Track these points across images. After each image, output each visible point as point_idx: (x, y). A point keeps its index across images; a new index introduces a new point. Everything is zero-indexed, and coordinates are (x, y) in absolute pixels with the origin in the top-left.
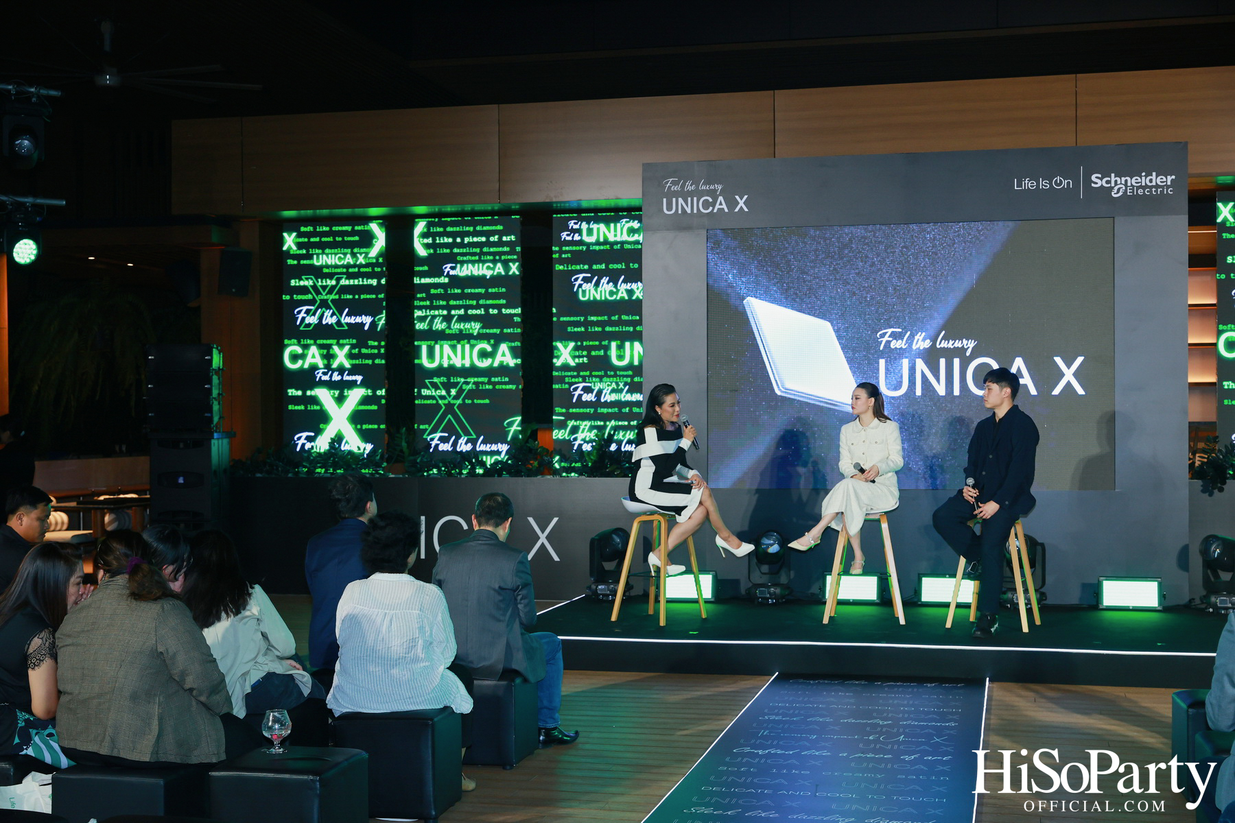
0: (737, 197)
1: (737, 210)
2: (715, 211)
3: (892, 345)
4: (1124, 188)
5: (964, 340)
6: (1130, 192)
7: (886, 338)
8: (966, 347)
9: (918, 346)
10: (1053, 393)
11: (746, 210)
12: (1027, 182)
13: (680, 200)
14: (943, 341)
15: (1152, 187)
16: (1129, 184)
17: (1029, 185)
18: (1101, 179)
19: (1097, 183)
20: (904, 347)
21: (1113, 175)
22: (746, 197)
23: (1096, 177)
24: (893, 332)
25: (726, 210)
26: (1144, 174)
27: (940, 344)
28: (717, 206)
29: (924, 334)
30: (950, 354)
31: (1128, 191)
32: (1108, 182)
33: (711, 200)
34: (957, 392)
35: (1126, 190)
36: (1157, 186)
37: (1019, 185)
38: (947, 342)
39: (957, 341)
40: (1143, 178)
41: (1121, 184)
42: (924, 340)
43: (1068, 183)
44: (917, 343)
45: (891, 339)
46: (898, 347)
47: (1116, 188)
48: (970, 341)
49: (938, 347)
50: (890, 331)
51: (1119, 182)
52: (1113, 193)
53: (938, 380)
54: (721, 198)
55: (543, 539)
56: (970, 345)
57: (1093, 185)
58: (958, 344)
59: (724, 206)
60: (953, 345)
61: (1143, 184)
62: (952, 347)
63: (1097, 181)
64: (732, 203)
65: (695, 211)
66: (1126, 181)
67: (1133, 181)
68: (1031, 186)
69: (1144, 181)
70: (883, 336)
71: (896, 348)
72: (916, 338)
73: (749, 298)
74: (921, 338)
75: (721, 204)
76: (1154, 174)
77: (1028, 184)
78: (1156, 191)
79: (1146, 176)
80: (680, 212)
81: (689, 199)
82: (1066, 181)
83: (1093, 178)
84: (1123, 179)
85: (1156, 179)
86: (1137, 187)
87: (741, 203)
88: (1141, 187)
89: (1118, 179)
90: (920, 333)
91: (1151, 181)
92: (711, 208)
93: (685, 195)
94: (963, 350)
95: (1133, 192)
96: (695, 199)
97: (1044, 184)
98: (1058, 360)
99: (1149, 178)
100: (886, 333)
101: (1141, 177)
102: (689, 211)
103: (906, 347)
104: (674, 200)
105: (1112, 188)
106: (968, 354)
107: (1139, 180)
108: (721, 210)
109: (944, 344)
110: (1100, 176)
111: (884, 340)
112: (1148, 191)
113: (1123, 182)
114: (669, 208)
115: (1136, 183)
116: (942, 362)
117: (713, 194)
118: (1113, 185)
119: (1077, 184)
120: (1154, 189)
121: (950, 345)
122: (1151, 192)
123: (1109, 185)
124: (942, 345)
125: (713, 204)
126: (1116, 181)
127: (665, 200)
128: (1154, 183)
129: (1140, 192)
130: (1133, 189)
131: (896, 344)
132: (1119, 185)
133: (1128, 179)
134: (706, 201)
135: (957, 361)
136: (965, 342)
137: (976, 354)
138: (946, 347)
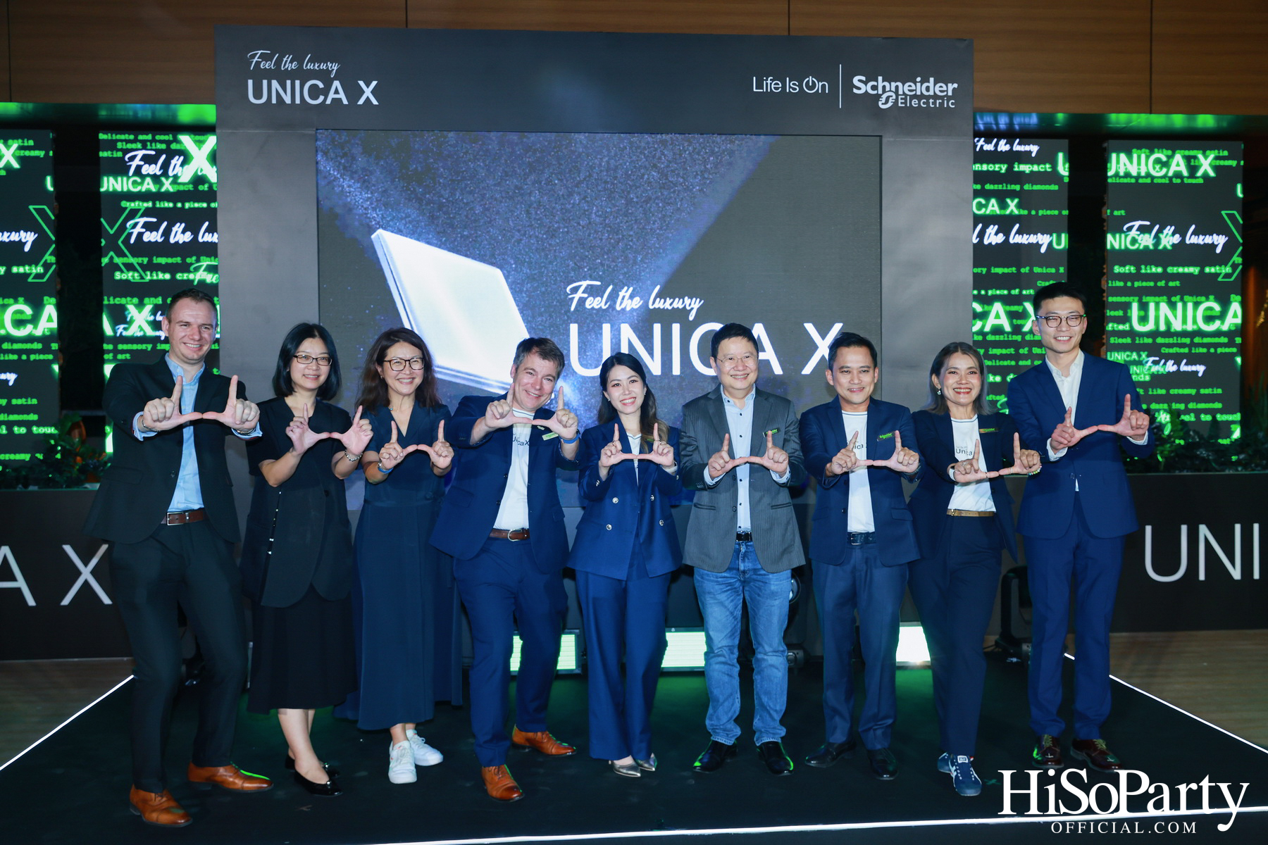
0: (361, 83)
1: (361, 102)
2: (328, 102)
3: (588, 305)
4: (894, 97)
5: (686, 298)
6: (902, 103)
7: (579, 294)
8: (688, 308)
9: (623, 306)
10: (804, 372)
11: (375, 102)
12: (769, 82)
13: (275, 84)
14: (658, 299)
15: (928, 97)
16: (900, 92)
17: (773, 86)
18: (865, 83)
19: (859, 89)
20: (604, 307)
21: (880, 78)
22: (374, 83)
23: (860, 81)
24: (588, 285)
25: (345, 102)
26: (919, 79)
27: (654, 303)
28: (331, 95)
29: (631, 289)
30: (666, 318)
31: (900, 101)
32: (874, 88)
33: (321, 85)
34: (676, 370)
35: (897, 99)
36: (935, 97)
37: (760, 86)
38: (663, 300)
39: (677, 299)
40: (919, 85)
41: (890, 91)
42: (631, 297)
43: (823, 86)
44: (621, 303)
45: (586, 295)
46: (596, 307)
47: (884, 96)
48: (694, 299)
49: (651, 307)
50: (584, 284)
51: (888, 89)
52: (880, 103)
53: (651, 353)
54: (336, 84)
55: (86, 574)
56: (694, 305)
57: (855, 91)
58: (678, 304)
59: (342, 95)
60: (671, 305)
61: (919, 93)
62: (670, 308)
63: (861, 85)
64: (354, 93)
65: (298, 101)
66: (897, 87)
67: (905, 88)
68: (776, 88)
69: (920, 89)
70: (575, 290)
71: (593, 308)
72: (621, 294)
73: (380, 231)
74: (628, 295)
75: (337, 91)
76: (932, 80)
77: (771, 85)
78: (934, 103)
79: (922, 82)
80: (274, 101)
81: (289, 82)
82: (820, 84)
83: (856, 80)
84: (893, 84)
85: (934, 87)
86: (910, 96)
87: (368, 92)
88: (912, 97)
89: (886, 84)
90: (626, 288)
91: (928, 89)
92: (321, 98)
93: (282, 77)
94: (685, 312)
95: (905, 103)
96: (297, 83)
97: (792, 86)
98: (810, 327)
99: (925, 85)
100: (580, 286)
101: (915, 83)
102: (288, 100)
103: (607, 306)
104: (265, 82)
105: (879, 96)
106: (691, 318)
107: (913, 88)
108: (337, 102)
109: (659, 304)
110: (863, 78)
111: (577, 296)
112: (924, 103)
113: (893, 89)
114: (258, 94)
115: (910, 91)
116: (657, 328)
117: (325, 77)
118: (880, 92)
119: (834, 87)
120: (931, 101)
121: (666, 304)
122: (927, 103)
123: (875, 92)
124: (656, 306)
125: (325, 92)
126: (884, 87)
127: (250, 82)
128: (931, 93)
129: (915, 103)
130: (905, 99)
131: (594, 303)
132: (889, 92)
133: (900, 84)
134: (313, 87)
135: (676, 328)
136: (687, 300)
137: (701, 319)
138: (662, 307)
